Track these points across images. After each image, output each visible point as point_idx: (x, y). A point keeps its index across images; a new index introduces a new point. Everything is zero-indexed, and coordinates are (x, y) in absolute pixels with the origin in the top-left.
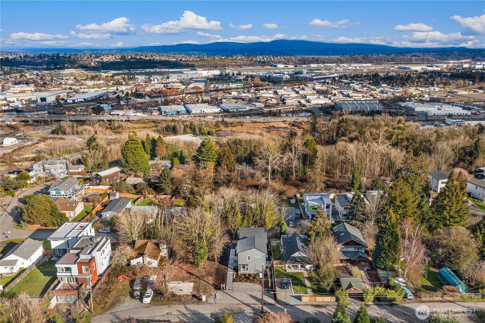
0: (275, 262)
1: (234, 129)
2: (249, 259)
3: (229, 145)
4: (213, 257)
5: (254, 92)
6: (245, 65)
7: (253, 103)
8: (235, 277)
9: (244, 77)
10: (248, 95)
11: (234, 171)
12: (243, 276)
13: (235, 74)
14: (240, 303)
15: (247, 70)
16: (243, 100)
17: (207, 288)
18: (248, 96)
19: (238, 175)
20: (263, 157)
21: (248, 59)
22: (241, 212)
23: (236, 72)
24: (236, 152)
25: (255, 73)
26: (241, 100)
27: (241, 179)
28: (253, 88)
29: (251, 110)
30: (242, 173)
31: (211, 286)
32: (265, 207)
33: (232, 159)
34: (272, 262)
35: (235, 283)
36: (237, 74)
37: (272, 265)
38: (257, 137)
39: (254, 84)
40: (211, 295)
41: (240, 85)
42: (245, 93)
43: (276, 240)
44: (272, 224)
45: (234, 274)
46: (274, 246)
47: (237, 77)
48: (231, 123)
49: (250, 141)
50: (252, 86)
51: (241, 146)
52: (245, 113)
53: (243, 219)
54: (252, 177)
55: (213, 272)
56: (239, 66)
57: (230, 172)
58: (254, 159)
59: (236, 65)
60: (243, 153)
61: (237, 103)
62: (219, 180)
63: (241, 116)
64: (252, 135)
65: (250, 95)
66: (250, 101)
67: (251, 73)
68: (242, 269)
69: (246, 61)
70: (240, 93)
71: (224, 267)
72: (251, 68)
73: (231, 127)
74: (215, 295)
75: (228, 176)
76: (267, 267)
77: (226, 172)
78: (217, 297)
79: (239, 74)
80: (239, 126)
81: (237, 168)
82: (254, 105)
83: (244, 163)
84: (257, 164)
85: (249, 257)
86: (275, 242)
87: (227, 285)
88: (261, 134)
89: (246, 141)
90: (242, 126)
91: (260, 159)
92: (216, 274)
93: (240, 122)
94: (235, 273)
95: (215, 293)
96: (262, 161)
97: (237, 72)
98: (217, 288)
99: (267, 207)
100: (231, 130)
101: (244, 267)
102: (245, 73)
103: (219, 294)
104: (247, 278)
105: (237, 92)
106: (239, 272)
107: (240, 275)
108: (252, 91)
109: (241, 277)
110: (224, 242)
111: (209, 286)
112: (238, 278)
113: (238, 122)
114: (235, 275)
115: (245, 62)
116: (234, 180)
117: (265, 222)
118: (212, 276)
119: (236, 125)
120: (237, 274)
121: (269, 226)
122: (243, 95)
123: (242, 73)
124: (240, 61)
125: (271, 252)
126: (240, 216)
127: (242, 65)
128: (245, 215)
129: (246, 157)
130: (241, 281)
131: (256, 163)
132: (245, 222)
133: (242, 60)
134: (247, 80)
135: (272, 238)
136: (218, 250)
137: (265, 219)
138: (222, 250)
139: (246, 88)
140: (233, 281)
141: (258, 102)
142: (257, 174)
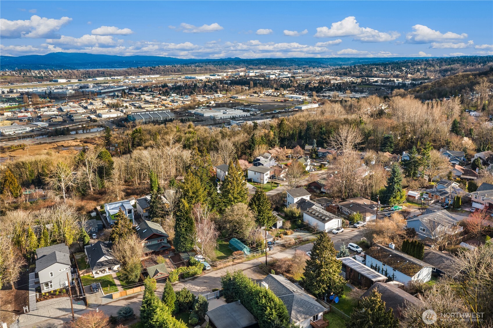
0: (80, 272)
1: (13, 154)
2: (52, 275)
3: (11, 170)
4: (8, 283)
5: (34, 110)
6: (17, 81)
7: (34, 123)
8: (38, 297)
9: (18, 95)
10: (26, 114)
11: (20, 196)
12: (47, 294)
13: (6, 92)
14: (48, 318)
15: (21, 87)
16: (21, 120)
17: (6, 316)
18: (26, 116)
19: (26, 200)
20: (54, 175)
21: (20, 74)
22: (36, 232)
23: (6, 90)
24: (21, 176)
25: (31, 90)
26: (18, 121)
27: (31, 203)
28: (31, 106)
29: (32, 131)
30: (31, 196)
31: (11, 313)
32: (62, 222)
33: (17, 184)
34: (78, 274)
35: (39, 303)
36: (8, 92)
37: (79, 276)
38: (43, 157)
39: (32, 102)
40: (12, 321)
41: (14, 104)
42: (22, 112)
43: (80, 254)
44: (74, 239)
45: (36, 295)
46: (79, 259)
47: (9, 96)
48: (9, 148)
49: (36, 163)
50: (30, 105)
51: (25, 168)
52: (25, 135)
53: (39, 240)
54: (44, 199)
55: (11, 300)
56: (9, 83)
57: (16, 198)
58: (44, 179)
59: (5, 82)
60: (28, 176)
61: (13, 125)
62: (3, 208)
63: (20, 139)
64: (37, 156)
65: (29, 115)
66: (30, 120)
67: (26, 90)
68: (45, 288)
69: (18, 76)
70: (15, 113)
71: (23, 292)
72: (26, 84)
73: (10, 152)
74: (18, 320)
75: (14, 202)
76: (73, 279)
77: (11, 199)
78: (21, 321)
79: (11, 92)
80: (20, 150)
81: (24, 193)
82: (35, 125)
83: (32, 186)
84: (48, 183)
85: (51, 273)
86: (79, 255)
87: (30, 307)
88: (48, 154)
89: (31, 163)
90: (23, 149)
91: (51, 177)
92: (15, 300)
93: (21, 146)
94: (38, 294)
95: (17, 318)
96: (53, 180)
97: (8, 90)
98: (19, 312)
99: (65, 222)
100: (10, 155)
101: (47, 284)
102: (19, 90)
103: (22, 318)
104: (53, 295)
105: (12, 112)
106: (43, 292)
107: (44, 294)
108: (30, 110)
109: (45, 295)
110: (20, 265)
111: (9, 314)
112: (42, 297)
113: (18, 146)
114: (38, 296)
115: (17, 78)
116: (22, 205)
117: (65, 237)
118: (10, 303)
119: (15, 149)
120: (40, 294)
121: (71, 241)
122: (20, 115)
123: (15, 91)
124: (9, 77)
125: (75, 265)
126: (35, 237)
127: (14, 82)
128: (41, 234)
129: (33, 180)
130: (46, 299)
131: (46, 182)
132: (42, 242)
133: (13, 75)
134: (22, 98)
135: (75, 253)
136: (14, 275)
137: (64, 234)
138: (18, 275)
139: (23, 106)
140: (37, 301)
141: (40, 121)
142: (49, 194)
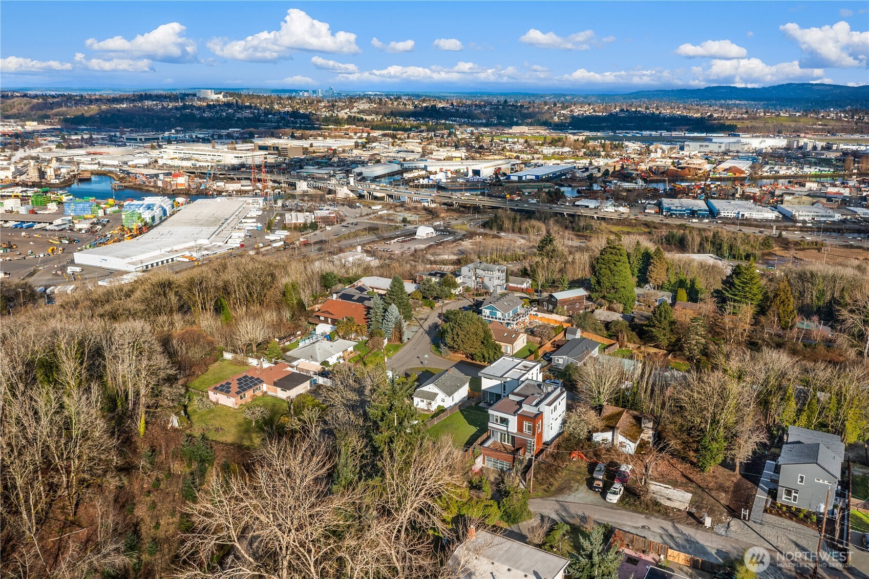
0: (854, 501)
1: (800, 255)
2: (801, 481)
3: (789, 281)
4: (733, 460)
5: (857, 185)
6: (844, 130)
7: (851, 208)
8: (768, 506)
9: (838, 154)
10: (842, 190)
11: (791, 329)
12: (784, 509)
13: (819, 148)
14: (773, 549)
15: (847, 142)
16: (829, 199)
17: (715, 508)
18: (842, 194)
19: (798, 338)
20: (858, 309)
21: (853, 118)
22: (797, 397)
23: (820, 144)
24: (802, 294)
25: (863, 148)
26: (824, 201)
27: (805, 346)
28: (854, 177)
29: (844, 221)
30: (807, 335)
31: (722, 508)
32: (848, 398)
33: (791, 307)
34: (847, 501)
35: (767, 515)
36: (823, 148)
37: (848, 505)
38: (849, 272)
39: (858, 169)
40: (720, 521)
41: (827, 169)
42: (835, 186)
43: (861, 468)
44: (859, 436)
45: (767, 500)
46: (857, 476)
47: (823, 154)
48: (797, 244)
49: (834, 279)
50: (854, 174)
51: (812, 284)
52: (829, 226)
53: (799, 412)
54: (829, 347)
55: (728, 487)
56: (829, 132)
57: (784, 329)
58: (838, 311)
59: (822, 130)
60: (814, 298)
61: (815, 206)
62: (759, 339)
63: (819, 231)
64: (840, 267)
65: (846, 192)
66: (845, 202)
67: (854, 148)
68: (784, 496)
69: (848, 122)
70: (824, 186)
71: (750, 484)
72: (857, 136)
73: (796, 250)
74: (729, 524)
75: (779, 336)
76: (835, 506)
77: (776, 329)
78: (732, 528)
79: (828, 148)
80: (813, 251)
81: (798, 325)
82: (852, 211)
83: (815, 318)
84: (843, 321)
85: (802, 478)
86: (860, 470)
87: (752, 514)
88: (859, 268)
89: (824, 278)
90: (819, 250)
91: (852, 311)
92: (734, 492)
93: (816, 243)
94: (770, 500)
95: (728, 520)
96: (855, 317)
97: (824, 144)
98: (734, 513)
99: (852, 399)
100: (795, 255)
101: (789, 493)
102: (842, 146)
103: (735, 524)
104: (793, 514)
105: (819, 182)
106: (779, 502)
107: (779, 505)
108: (851, 184)
109: (780, 508)
110: (758, 440)
111: (719, 507)
112: (774, 509)
113: (812, 243)
114: (769, 503)
115: (845, 124)
116: (789, 344)
117: (845, 426)
118: (726, 492)
119: (806, 247)
120: (774, 501)
121: (852, 438)
122: (832, 190)
123: (835, 147)
124: (833, 123)
125: (848, 483)
126: (793, 405)
127: (837, 131)
128: (805, 404)
129: (819, 307)
130: (780, 515)
131: (841, 318)
132: (804, 417)
133: (839, 119)
134: (844, 161)
135: (854, 462)
136: (744, 451)
137: (844, 421)
138: (750, 454)
139: (840, 176)
140: (765, 511)
141: (863, 207)
142: (839, 341)
